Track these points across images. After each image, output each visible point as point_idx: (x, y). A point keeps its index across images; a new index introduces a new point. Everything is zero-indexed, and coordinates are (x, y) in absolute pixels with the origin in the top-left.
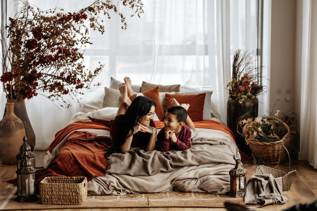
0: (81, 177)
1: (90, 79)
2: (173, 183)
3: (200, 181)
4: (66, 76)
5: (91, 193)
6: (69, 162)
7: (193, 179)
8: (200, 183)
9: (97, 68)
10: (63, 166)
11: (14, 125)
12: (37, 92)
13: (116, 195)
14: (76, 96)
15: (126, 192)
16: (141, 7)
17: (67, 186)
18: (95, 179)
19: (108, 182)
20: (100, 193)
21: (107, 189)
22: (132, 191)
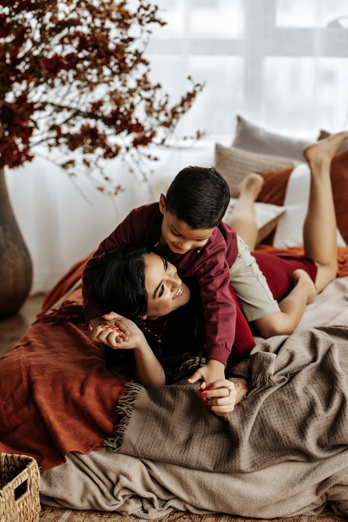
0: (23, 456)
2: (322, 492)
4: (107, 109)
6: (12, 396)
9: (187, 93)
12: (33, 150)
13: (136, 517)
14: (140, 164)
15: (170, 507)
18: (76, 459)
19: (114, 472)
20: (85, 505)
21: (108, 494)
22: (191, 505)
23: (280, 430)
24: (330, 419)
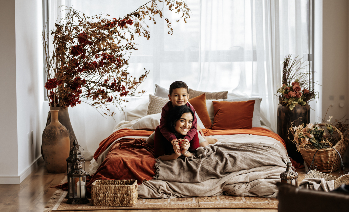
0: (132, 180)
1: (135, 87)
2: (223, 188)
3: (251, 185)
4: (110, 83)
5: (141, 197)
6: (119, 167)
7: (243, 183)
8: (250, 187)
9: (142, 75)
10: (112, 170)
11: (59, 132)
12: (80, 99)
13: (166, 199)
14: (120, 103)
15: (176, 195)
16: (187, 12)
17: (118, 188)
18: (145, 183)
19: (158, 185)
20: (150, 197)
21: (157, 192)
22: (182, 195)
23: (208, 169)
24: (223, 165)
